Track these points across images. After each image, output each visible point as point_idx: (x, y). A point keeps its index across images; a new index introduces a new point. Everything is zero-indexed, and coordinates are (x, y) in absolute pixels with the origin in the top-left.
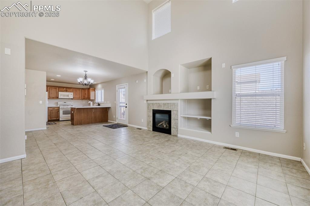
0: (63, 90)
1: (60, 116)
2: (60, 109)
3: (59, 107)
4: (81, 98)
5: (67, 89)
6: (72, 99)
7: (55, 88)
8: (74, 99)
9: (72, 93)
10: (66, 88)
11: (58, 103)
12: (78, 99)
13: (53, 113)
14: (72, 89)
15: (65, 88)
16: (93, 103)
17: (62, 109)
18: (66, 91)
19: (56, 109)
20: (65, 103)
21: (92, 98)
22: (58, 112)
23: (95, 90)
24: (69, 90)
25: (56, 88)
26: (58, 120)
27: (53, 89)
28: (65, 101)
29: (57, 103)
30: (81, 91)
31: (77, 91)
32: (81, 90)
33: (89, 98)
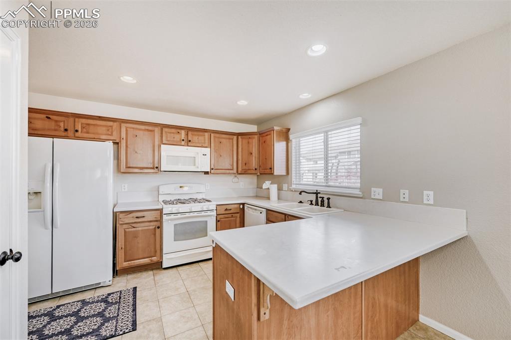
0: (177, 137)
1: (164, 251)
2: (165, 217)
3: (161, 210)
4: (235, 171)
5: (190, 133)
6: (206, 173)
7: (148, 130)
8: (213, 174)
9: (207, 151)
10: (189, 130)
11: (162, 190)
13: (135, 235)
14: (206, 134)
15: (183, 132)
16: (280, 189)
17: (171, 220)
18: (188, 142)
19: (149, 216)
20: (183, 191)
21: (279, 168)
22: (158, 231)
23: (291, 137)
24: (196, 139)
25: (153, 131)
26: (157, 266)
27: (141, 132)
30: (235, 142)
31: (224, 141)
32: (235, 137)
33: (265, 170)
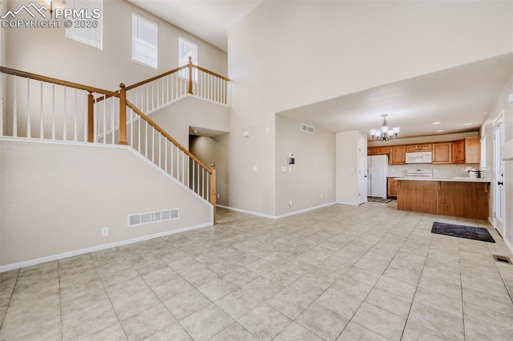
0: (413, 149)
4: (450, 162)
6: (431, 163)
7: (401, 148)
8: (435, 164)
9: (430, 153)
10: (420, 144)
11: (408, 171)
12: (446, 163)
14: (430, 145)
15: (417, 146)
20: (418, 172)
21: (470, 160)
24: (424, 148)
25: (403, 148)
27: (398, 149)
28: (419, 167)
29: (406, 171)
30: (450, 146)
31: (441, 147)
32: (450, 144)
